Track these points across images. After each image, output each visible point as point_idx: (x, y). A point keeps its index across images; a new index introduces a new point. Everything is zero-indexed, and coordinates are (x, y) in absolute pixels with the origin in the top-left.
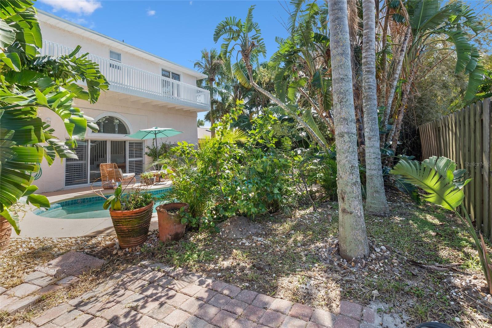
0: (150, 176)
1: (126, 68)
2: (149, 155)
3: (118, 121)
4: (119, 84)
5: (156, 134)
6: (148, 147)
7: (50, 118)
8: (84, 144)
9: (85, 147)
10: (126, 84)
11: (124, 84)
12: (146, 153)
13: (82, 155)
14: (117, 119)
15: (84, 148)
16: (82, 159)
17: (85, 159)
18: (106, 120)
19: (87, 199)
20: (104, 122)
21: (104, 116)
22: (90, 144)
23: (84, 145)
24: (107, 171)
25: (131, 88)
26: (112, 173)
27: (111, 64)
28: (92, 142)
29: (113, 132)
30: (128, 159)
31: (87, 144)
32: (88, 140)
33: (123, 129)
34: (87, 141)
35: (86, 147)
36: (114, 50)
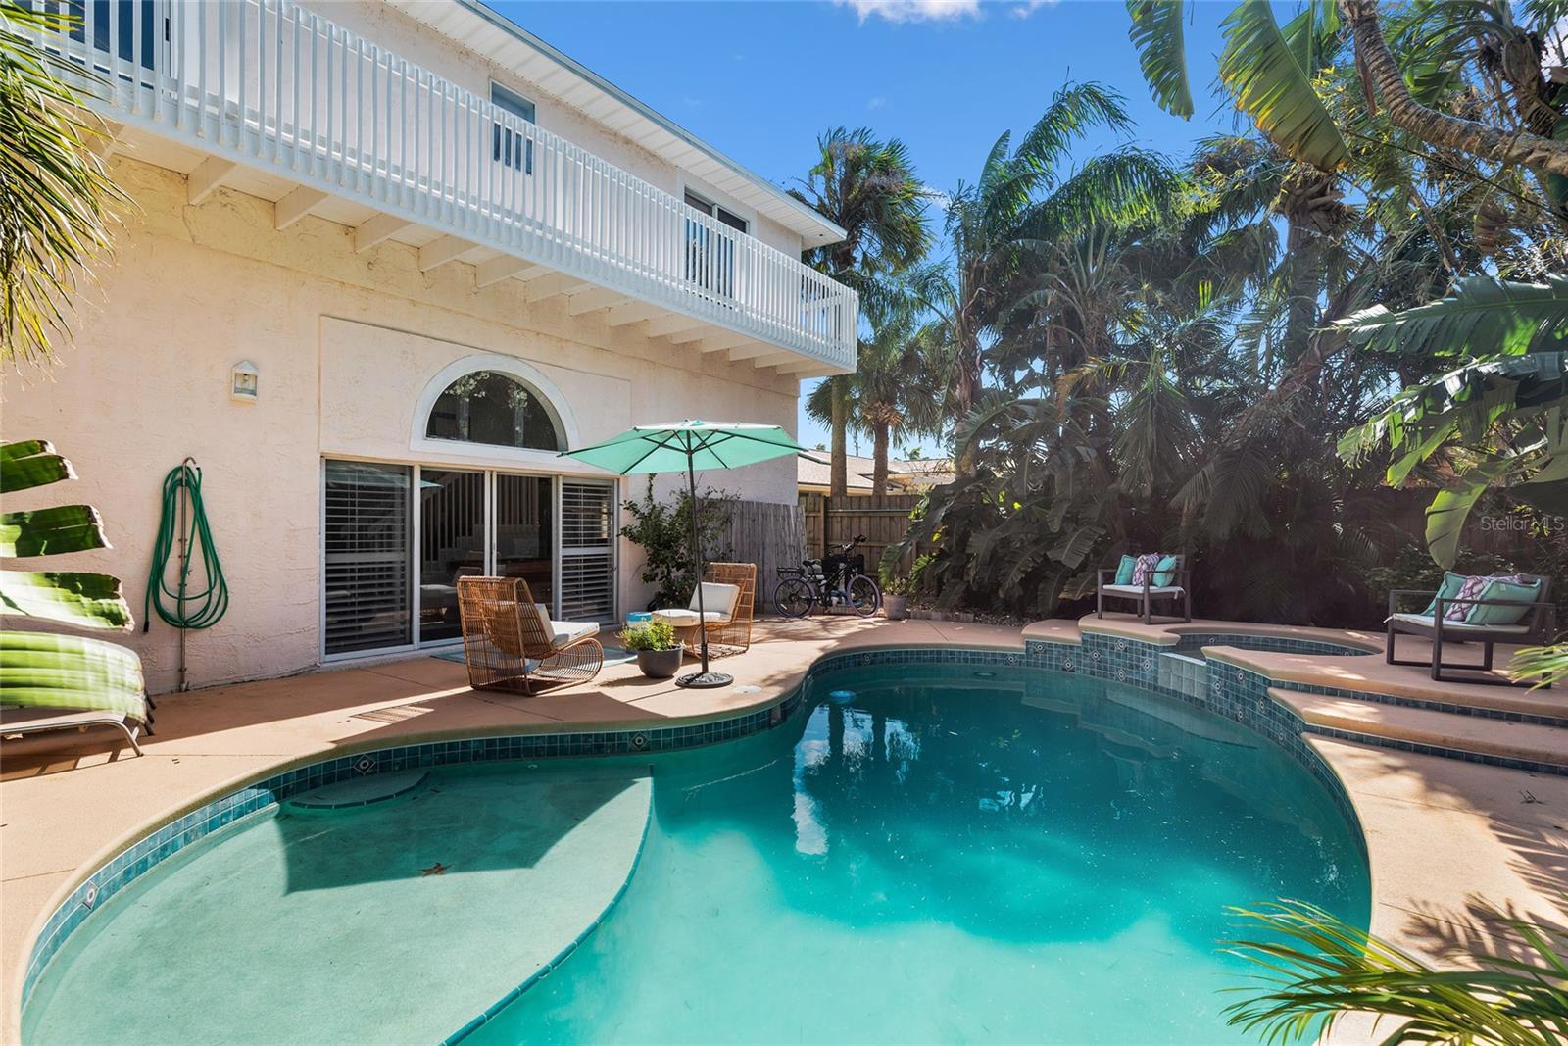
0: (661, 640)
1: (560, 154)
2: (634, 539)
3: (523, 395)
4: (530, 222)
5: (690, 452)
6: (632, 507)
7: (254, 365)
8: (397, 482)
9: (403, 497)
10: (559, 227)
11: (549, 224)
12: (625, 532)
13: (389, 529)
14: (519, 387)
15: (398, 501)
16: (390, 545)
17: (403, 544)
18: (478, 390)
19: (399, 752)
20: (471, 395)
21: (473, 371)
22: (418, 484)
23: (398, 485)
24: (487, 610)
25: (578, 247)
26: (508, 625)
27: (497, 127)
28: (427, 474)
29: (506, 438)
30: (560, 552)
31: (408, 486)
32: (411, 468)
33: (541, 431)
34: (406, 470)
35: (405, 496)
36: (507, 86)
